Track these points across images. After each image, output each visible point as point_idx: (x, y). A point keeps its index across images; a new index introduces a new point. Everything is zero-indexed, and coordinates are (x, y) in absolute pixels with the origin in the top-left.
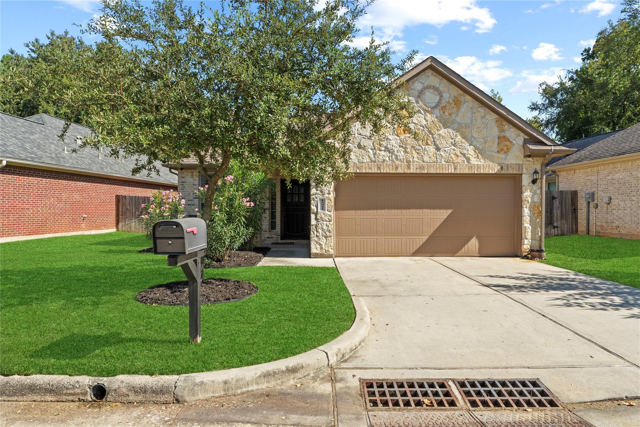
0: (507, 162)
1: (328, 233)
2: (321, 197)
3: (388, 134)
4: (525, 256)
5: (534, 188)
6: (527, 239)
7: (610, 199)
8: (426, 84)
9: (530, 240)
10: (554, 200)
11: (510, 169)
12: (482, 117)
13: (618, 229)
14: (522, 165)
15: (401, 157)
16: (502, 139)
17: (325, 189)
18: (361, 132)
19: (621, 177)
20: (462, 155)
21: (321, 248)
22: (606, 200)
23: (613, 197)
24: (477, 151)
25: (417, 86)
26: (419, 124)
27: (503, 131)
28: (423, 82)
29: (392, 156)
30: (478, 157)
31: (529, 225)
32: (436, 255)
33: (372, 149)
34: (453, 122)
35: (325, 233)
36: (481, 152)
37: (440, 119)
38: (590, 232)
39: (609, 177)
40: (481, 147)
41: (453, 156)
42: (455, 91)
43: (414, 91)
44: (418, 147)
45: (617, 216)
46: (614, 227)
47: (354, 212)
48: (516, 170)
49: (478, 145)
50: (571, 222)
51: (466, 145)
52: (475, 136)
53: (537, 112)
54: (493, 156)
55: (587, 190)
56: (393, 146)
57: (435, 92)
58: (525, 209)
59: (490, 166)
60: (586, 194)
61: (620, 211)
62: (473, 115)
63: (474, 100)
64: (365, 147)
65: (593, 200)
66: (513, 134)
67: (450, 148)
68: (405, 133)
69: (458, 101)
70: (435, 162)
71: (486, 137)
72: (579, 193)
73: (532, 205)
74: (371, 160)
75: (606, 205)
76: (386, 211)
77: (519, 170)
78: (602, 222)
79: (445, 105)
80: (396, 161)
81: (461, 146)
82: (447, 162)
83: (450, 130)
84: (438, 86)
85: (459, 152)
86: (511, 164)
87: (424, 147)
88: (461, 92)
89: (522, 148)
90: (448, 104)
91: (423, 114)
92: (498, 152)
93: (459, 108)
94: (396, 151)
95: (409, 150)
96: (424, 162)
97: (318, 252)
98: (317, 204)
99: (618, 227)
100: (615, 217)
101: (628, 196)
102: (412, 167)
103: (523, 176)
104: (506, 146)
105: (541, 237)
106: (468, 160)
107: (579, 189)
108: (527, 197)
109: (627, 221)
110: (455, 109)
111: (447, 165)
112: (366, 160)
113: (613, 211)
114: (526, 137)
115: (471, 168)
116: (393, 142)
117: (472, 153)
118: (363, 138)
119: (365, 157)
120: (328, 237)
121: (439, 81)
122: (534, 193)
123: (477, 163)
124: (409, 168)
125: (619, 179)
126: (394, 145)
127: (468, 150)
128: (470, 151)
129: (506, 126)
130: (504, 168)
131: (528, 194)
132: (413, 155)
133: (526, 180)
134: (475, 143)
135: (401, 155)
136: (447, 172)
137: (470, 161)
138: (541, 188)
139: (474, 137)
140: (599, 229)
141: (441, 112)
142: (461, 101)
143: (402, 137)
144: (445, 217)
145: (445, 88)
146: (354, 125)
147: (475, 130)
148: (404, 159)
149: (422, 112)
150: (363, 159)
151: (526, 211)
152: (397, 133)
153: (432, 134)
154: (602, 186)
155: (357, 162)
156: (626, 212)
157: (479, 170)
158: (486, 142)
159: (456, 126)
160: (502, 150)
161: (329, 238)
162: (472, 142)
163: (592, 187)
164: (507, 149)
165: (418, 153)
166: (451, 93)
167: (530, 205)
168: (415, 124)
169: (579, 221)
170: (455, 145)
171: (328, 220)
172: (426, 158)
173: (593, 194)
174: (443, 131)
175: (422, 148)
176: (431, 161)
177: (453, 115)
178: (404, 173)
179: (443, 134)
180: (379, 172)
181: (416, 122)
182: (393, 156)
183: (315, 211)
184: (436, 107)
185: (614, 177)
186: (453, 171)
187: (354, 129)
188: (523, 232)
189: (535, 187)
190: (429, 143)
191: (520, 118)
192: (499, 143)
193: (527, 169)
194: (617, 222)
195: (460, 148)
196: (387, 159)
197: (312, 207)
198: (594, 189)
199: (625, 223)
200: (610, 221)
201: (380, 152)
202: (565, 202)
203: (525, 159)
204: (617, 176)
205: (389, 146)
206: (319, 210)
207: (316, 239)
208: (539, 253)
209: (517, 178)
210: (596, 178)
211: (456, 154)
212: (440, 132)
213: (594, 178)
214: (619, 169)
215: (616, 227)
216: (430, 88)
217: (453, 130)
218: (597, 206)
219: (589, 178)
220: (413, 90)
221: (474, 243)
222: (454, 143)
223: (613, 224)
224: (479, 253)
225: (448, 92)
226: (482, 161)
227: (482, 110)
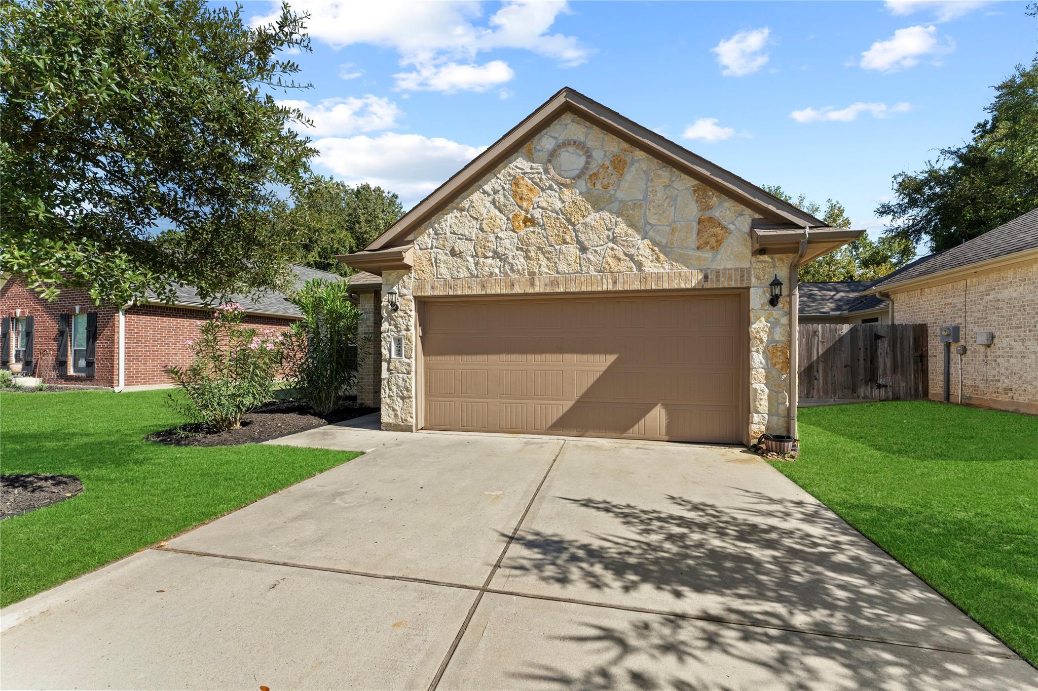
0: (715, 266)
1: (405, 392)
2: (395, 335)
3: (499, 230)
4: (755, 446)
5: (774, 313)
6: (758, 413)
7: (993, 337)
8: (562, 138)
9: (766, 416)
10: (879, 341)
11: (722, 279)
12: (666, 187)
13: (1010, 394)
14: (749, 271)
15: (520, 267)
16: (706, 223)
17: (401, 322)
18: (456, 229)
19: (1015, 295)
20: (627, 258)
21: (396, 415)
22: (982, 339)
23: (997, 334)
24: (656, 248)
25: (546, 142)
26: (550, 208)
27: (710, 208)
28: (556, 135)
29: (504, 266)
30: (658, 259)
31: (763, 386)
32: (588, 434)
33: (473, 257)
34: (611, 200)
35: (401, 391)
36: (665, 249)
37: (587, 195)
38: (952, 398)
39: (990, 297)
40: (664, 241)
41: (610, 260)
42: (614, 145)
43: (541, 154)
44: (549, 249)
45: (1007, 369)
46: (1000, 390)
47: (452, 358)
48: (736, 281)
49: (658, 239)
50: (915, 377)
51: (636, 238)
52: (652, 221)
53: (890, 217)
54: (688, 255)
55: (945, 322)
56: (505, 248)
57: (578, 151)
58: (755, 354)
59: (682, 274)
60: (941, 329)
61: (1012, 360)
62: (649, 184)
63: (651, 157)
64: (461, 253)
65: (957, 340)
66: (728, 212)
67: (605, 247)
68: (526, 226)
69: (620, 161)
70: (577, 272)
71: (674, 222)
72: (929, 329)
73: (770, 348)
74: (471, 273)
75: (982, 349)
76: (503, 357)
77: (742, 281)
78: (975, 380)
79: (595, 171)
80: (511, 274)
81: (626, 241)
82: (600, 272)
83: (606, 215)
84: (582, 139)
85: (621, 253)
86: (725, 269)
87: (557, 247)
88: (625, 145)
89: (749, 238)
90: (601, 170)
91: (556, 191)
92: (698, 248)
93: (622, 175)
94: (510, 257)
95: (533, 254)
96: (558, 273)
97: (391, 421)
98: (390, 347)
99: (1008, 390)
100: (1003, 371)
101: (1030, 331)
102: (537, 283)
103: (752, 290)
104: (715, 235)
105: (789, 410)
106: (639, 265)
107: (929, 320)
108: (758, 332)
109: (1029, 379)
110: (614, 178)
111: (599, 277)
112: (464, 274)
113: (999, 360)
114: (757, 216)
115: (644, 279)
116: (507, 243)
117: (648, 252)
118: (459, 238)
119: (461, 270)
120: (405, 398)
121: (585, 130)
122: (775, 324)
123: (656, 270)
124: (532, 284)
125: (1011, 299)
126: (508, 246)
127: (638, 248)
128: (643, 248)
129: (715, 199)
130: (710, 277)
131: (762, 326)
132: (540, 262)
133: (757, 298)
134: (651, 234)
135: (518, 263)
136: (600, 289)
137: (643, 268)
138: (790, 313)
139: (650, 224)
140: (968, 392)
141: (589, 185)
142: (625, 163)
143: (522, 233)
144: (604, 369)
145: (596, 141)
146: (445, 218)
147: (653, 211)
148: (524, 270)
149: (555, 187)
150: (458, 272)
151: (757, 359)
152: (513, 226)
153: (573, 225)
154: (975, 315)
155: (449, 278)
156: (1025, 361)
157: (660, 284)
158: (673, 231)
159: (616, 206)
160: (707, 243)
161: (408, 401)
162: (646, 233)
163: (955, 317)
164: (717, 241)
165: (548, 259)
166: (607, 149)
167: (767, 347)
168: (542, 208)
169: (930, 376)
170: (614, 240)
171: (405, 371)
172: (562, 267)
173: (956, 329)
174: (593, 218)
175: (555, 250)
176: (571, 271)
177: (611, 188)
178: (525, 294)
179: (593, 223)
180: (484, 293)
181: (544, 205)
182: (507, 266)
183: (388, 357)
184: (578, 177)
185: (1000, 296)
186: (610, 287)
187: (444, 226)
188: (751, 398)
189: (776, 312)
190: (568, 240)
191: (739, 179)
192: (699, 232)
193: (758, 278)
194: (1007, 381)
195: (623, 246)
196: (497, 270)
197: (383, 350)
198: (958, 321)
199: (1025, 382)
200: (992, 378)
201: (485, 261)
202: (902, 343)
203: (754, 259)
204: (1005, 294)
205: (499, 249)
206: (393, 356)
207: (388, 401)
208: (778, 443)
209: (740, 296)
210: (962, 300)
211: (616, 257)
212: (588, 220)
213: (958, 301)
214: (1010, 280)
215: (1005, 389)
216: (569, 144)
217: (611, 212)
218: (964, 351)
219: (950, 301)
220: (539, 151)
221: (658, 416)
222: (611, 237)
223: (999, 385)
224: (667, 434)
225: (602, 148)
226: (666, 267)
227: (665, 174)
